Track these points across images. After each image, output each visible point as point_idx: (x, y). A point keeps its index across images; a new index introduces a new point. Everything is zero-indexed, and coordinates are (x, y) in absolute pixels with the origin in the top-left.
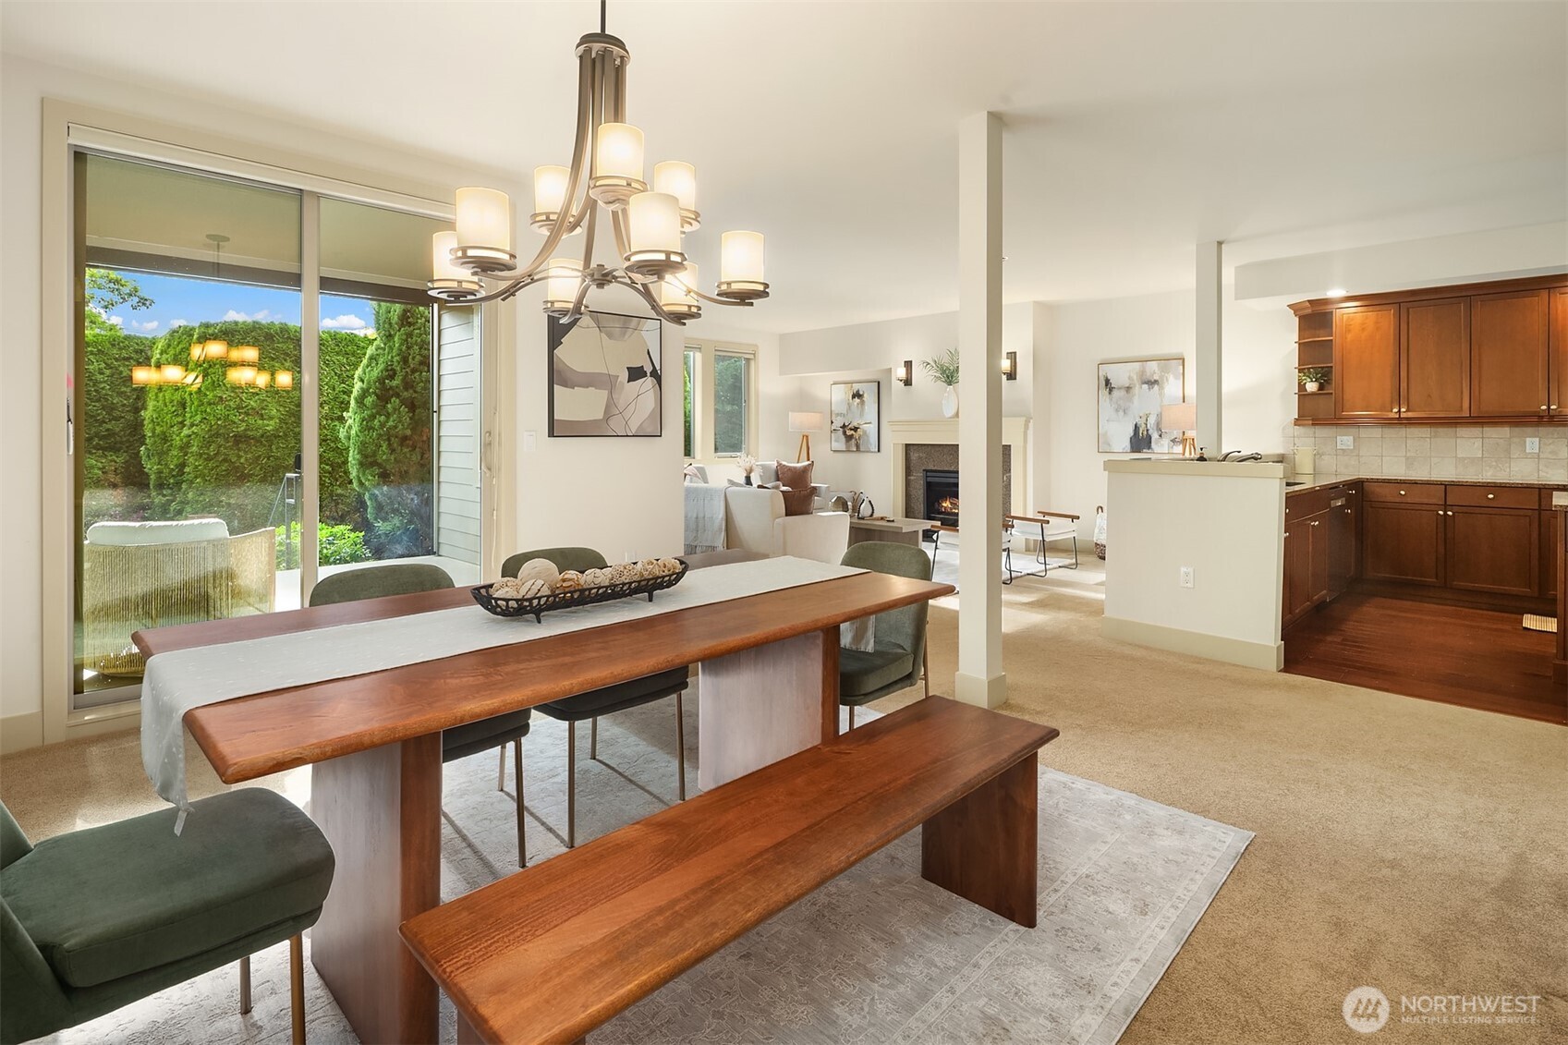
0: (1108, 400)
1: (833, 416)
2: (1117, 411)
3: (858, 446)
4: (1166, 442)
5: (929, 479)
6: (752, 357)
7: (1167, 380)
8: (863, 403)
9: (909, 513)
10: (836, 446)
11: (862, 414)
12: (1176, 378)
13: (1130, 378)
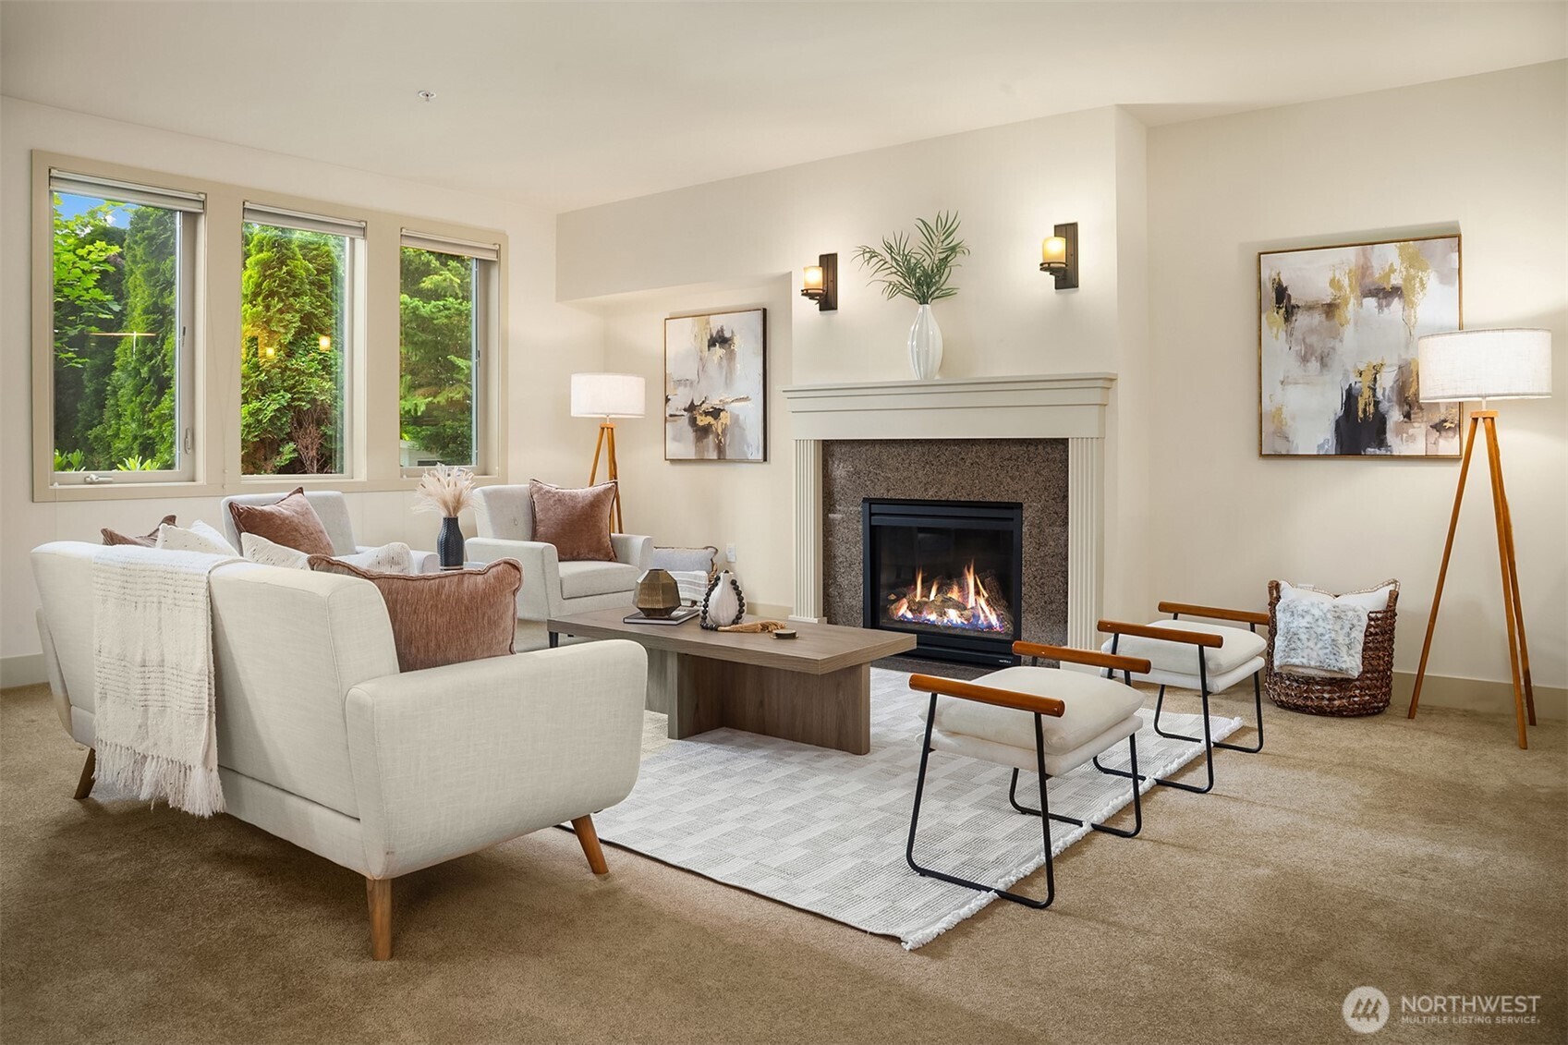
0: (1282, 335)
1: (670, 386)
2: (1304, 359)
3: (720, 448)
4: (1419, 428)
5: (876, 521)
6: (492, 257)
7: (1422, 285)
8: (731, 355)
9: (829, 611)
10: (676, 449)
11: (729, 379)
12: (1444, 279)
13: (1334, 283)
